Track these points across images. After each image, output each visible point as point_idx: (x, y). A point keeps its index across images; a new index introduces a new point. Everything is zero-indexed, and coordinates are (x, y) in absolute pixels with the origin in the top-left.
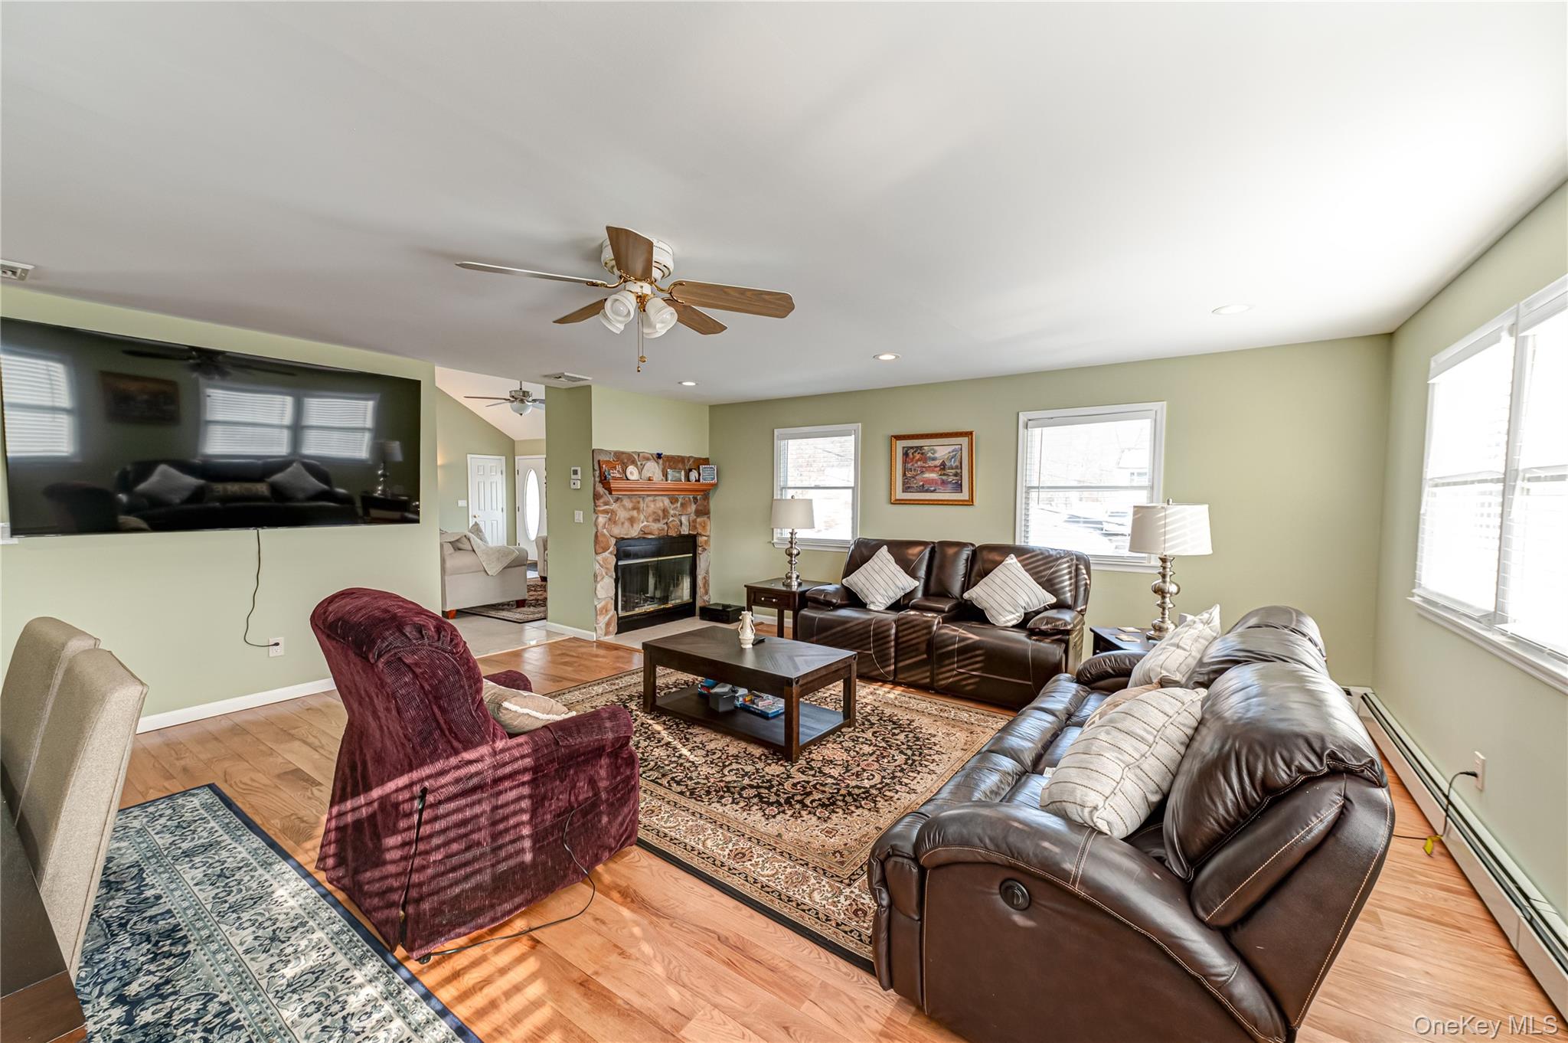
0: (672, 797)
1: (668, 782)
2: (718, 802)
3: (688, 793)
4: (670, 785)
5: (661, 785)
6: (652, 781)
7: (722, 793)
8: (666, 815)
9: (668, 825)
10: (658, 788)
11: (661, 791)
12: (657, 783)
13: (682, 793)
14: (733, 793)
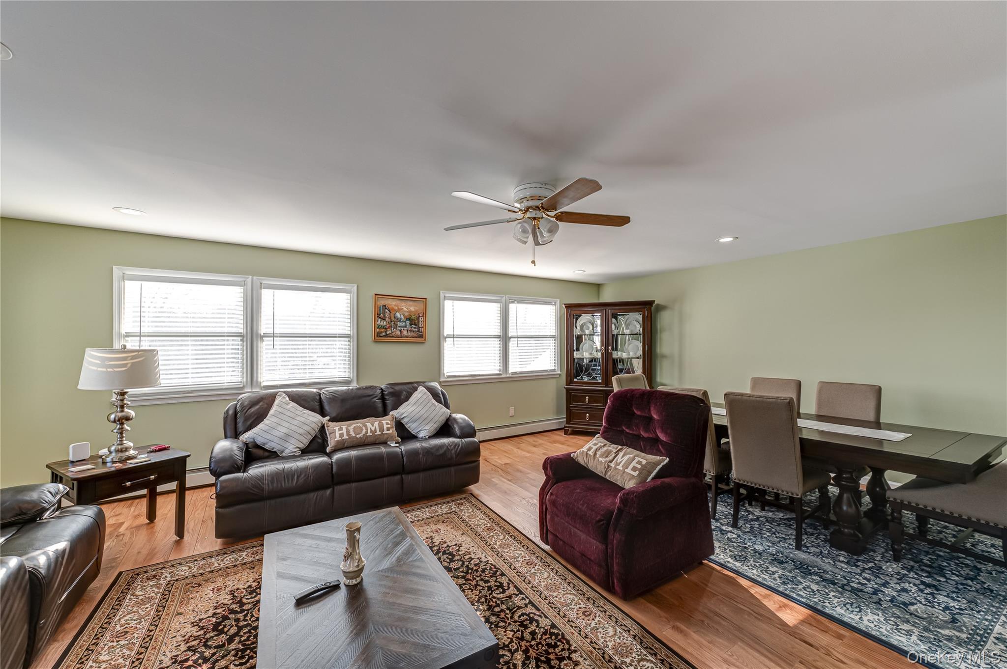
0: (511, 574)
1: (509, 588)
2: (481, 562)
3: (498, 573)
4: (509, 584)
5: (515, 587)
6: (521, 593)
7: (474, 568)
8: (519, 559)
9: (520, 552)
10: (519, 584)
11: (517, 580)
12: (518, 589)
13: (503, 574)
14: (467, 566)
